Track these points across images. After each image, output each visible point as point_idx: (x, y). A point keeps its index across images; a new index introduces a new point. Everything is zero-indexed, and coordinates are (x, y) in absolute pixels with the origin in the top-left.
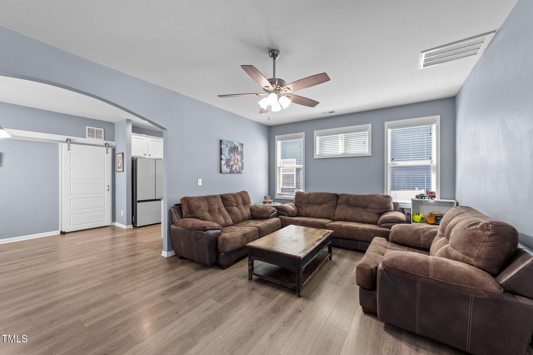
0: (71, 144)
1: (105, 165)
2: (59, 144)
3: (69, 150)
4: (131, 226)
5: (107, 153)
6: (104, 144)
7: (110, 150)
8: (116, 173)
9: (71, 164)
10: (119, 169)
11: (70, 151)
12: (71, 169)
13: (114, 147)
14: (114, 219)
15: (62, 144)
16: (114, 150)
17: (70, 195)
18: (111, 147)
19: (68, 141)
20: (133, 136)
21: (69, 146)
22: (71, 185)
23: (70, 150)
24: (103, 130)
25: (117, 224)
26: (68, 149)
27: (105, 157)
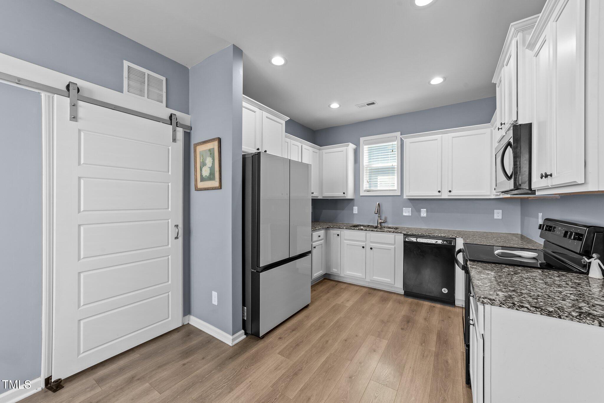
0: (80, 103)
1: (169, 172)
2: (41, 96)
3: (74, 118)
4: (241, 336)
5: (174, 140)
6: (166, 117)
7: (180, 132)
8: (194, 194)
9: (79, 164)
10: (202, 183)
11: (77, 121)
12: (79, 178)
13: (188, 126)
14: (187, 310)
15: (53, 98)
16: (187, 136)
17: (79, 260)
18: (183, 126)
19: (73, 91)
20: (244, 104)
21: (74, 106)
22: (82, 228)
23: (79, 120)
24: (164, 79)
25: (195, 321)
26: (71, 115)
27: (169, 149)
